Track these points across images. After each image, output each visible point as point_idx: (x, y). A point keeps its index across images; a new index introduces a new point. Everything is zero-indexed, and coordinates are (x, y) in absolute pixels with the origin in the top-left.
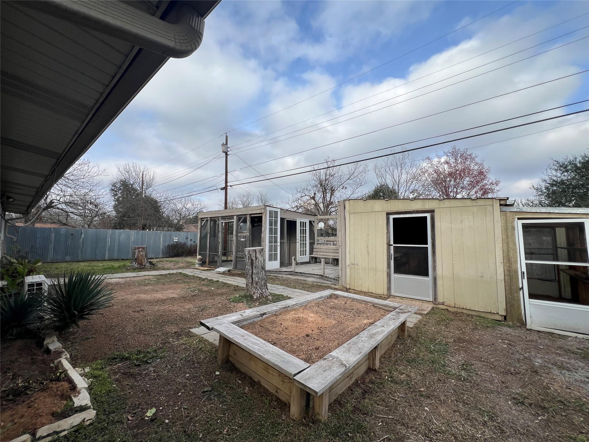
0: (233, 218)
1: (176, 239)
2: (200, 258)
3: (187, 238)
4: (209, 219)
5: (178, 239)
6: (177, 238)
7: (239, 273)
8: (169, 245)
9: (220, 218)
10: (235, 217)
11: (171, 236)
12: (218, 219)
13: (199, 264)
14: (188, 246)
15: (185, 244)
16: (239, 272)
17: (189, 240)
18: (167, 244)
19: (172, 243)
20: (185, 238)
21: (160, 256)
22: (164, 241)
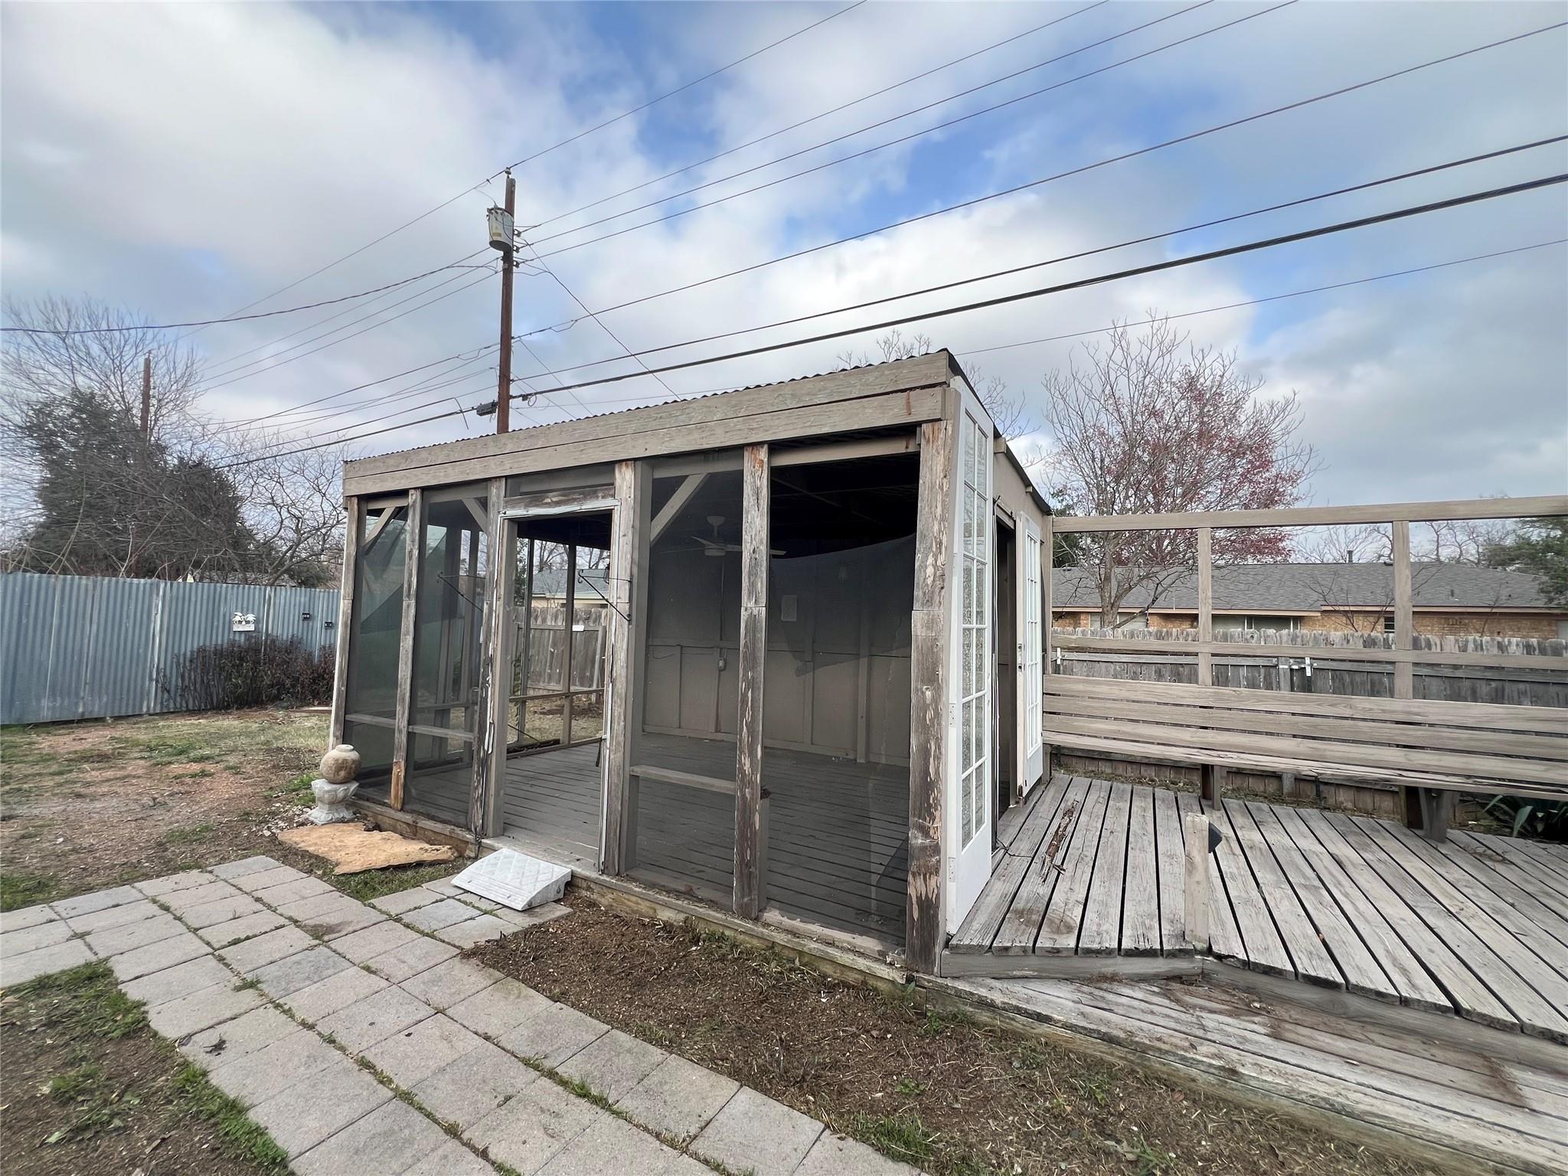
0: (613, 484)
1: (244, 623)
2: (341, 765)
3: (307, 617)
4: (414, 497)
5: (257, 622)
6: (251, 617)
8: (202, 650)
9: (496, 492)
10: (626, 480)
11: (214, 602)
13: (334, 803)
14: (311, 654)
15: (293, 646)
17: (318, 624)
18: (191, 644)
19: (220, 639)
20: (295, 615)
21: (151, 704)
22: (173, 631)
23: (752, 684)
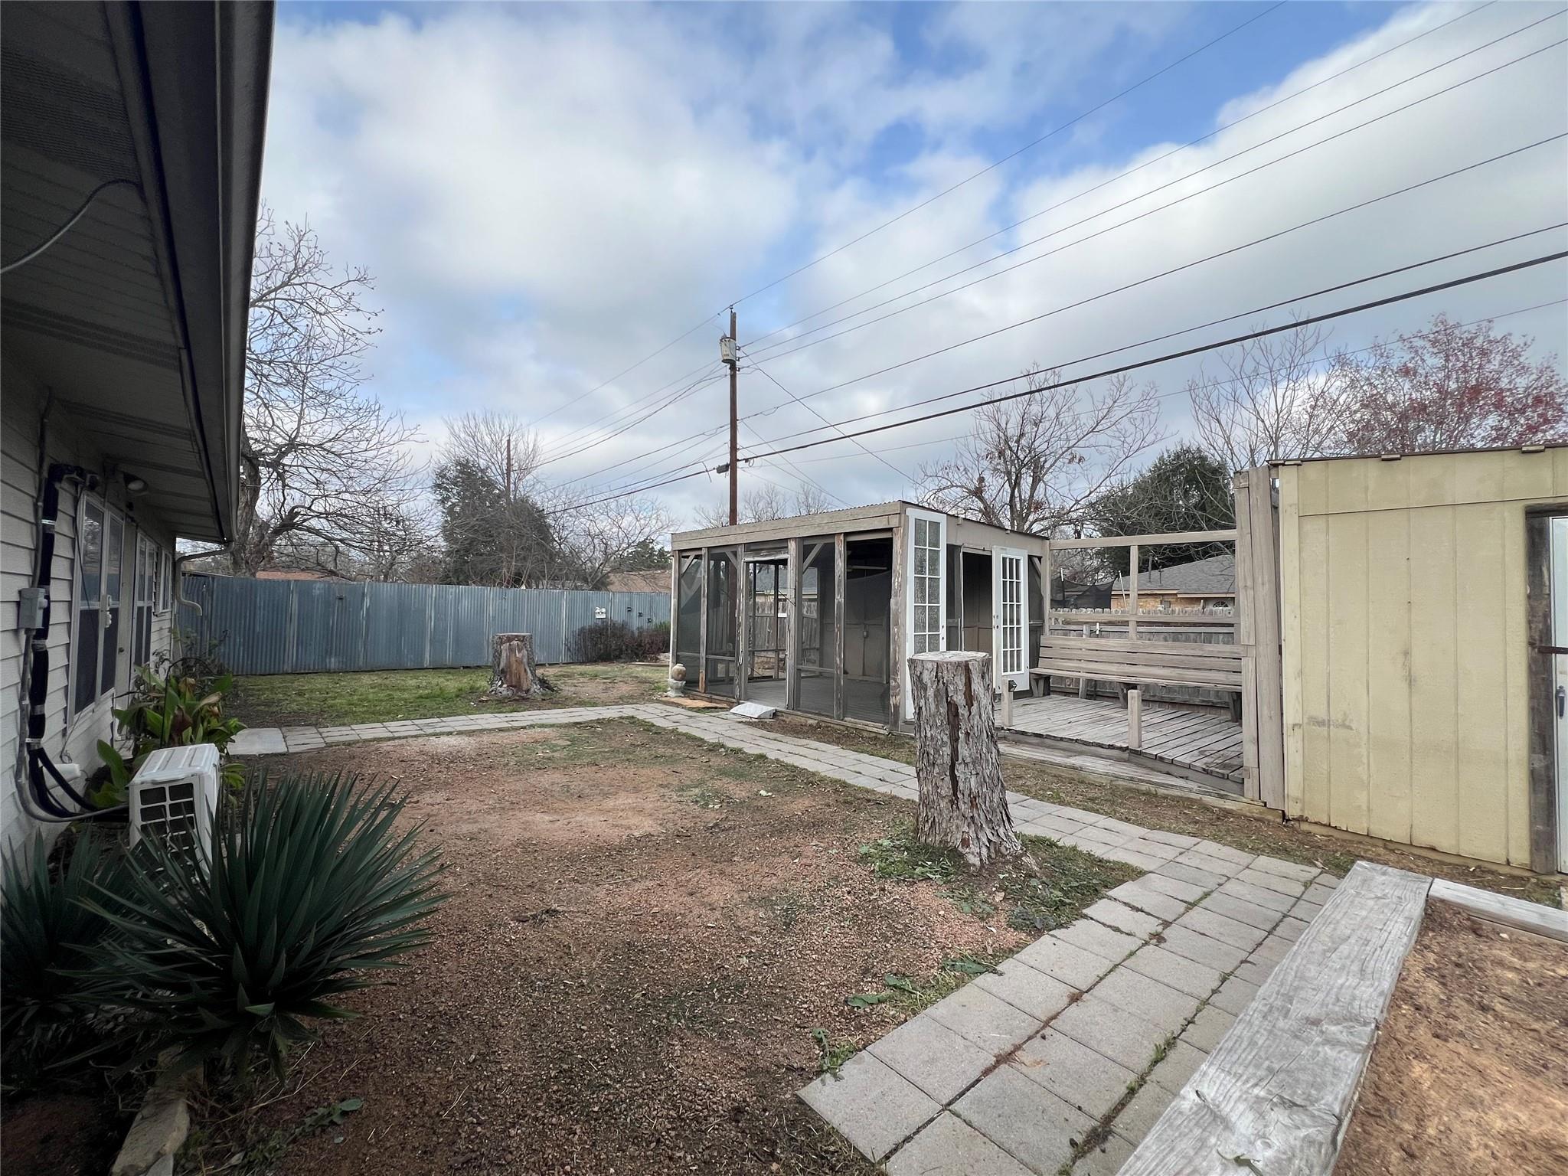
0: (787, 547)
1: (600, 613)
2: (680, 672)
3: (630, 610)
4: (704, 552)
5: (606, 613)
6: (604, 610)
7: (811, 725)
8: (583, 628)
9: (740, 550)
10: (792, 545)
11: (587, 601)
12: (735, 554)
13: (677, 689)
14: (633, 632)
15: (624, 626)
16: (810, 722)
17: (635, 614)
18: (578, 626)
19: (590, 623)
20: (624, 608)
21: (562, 658)
22: (571, 618)
23: (839, 630)
